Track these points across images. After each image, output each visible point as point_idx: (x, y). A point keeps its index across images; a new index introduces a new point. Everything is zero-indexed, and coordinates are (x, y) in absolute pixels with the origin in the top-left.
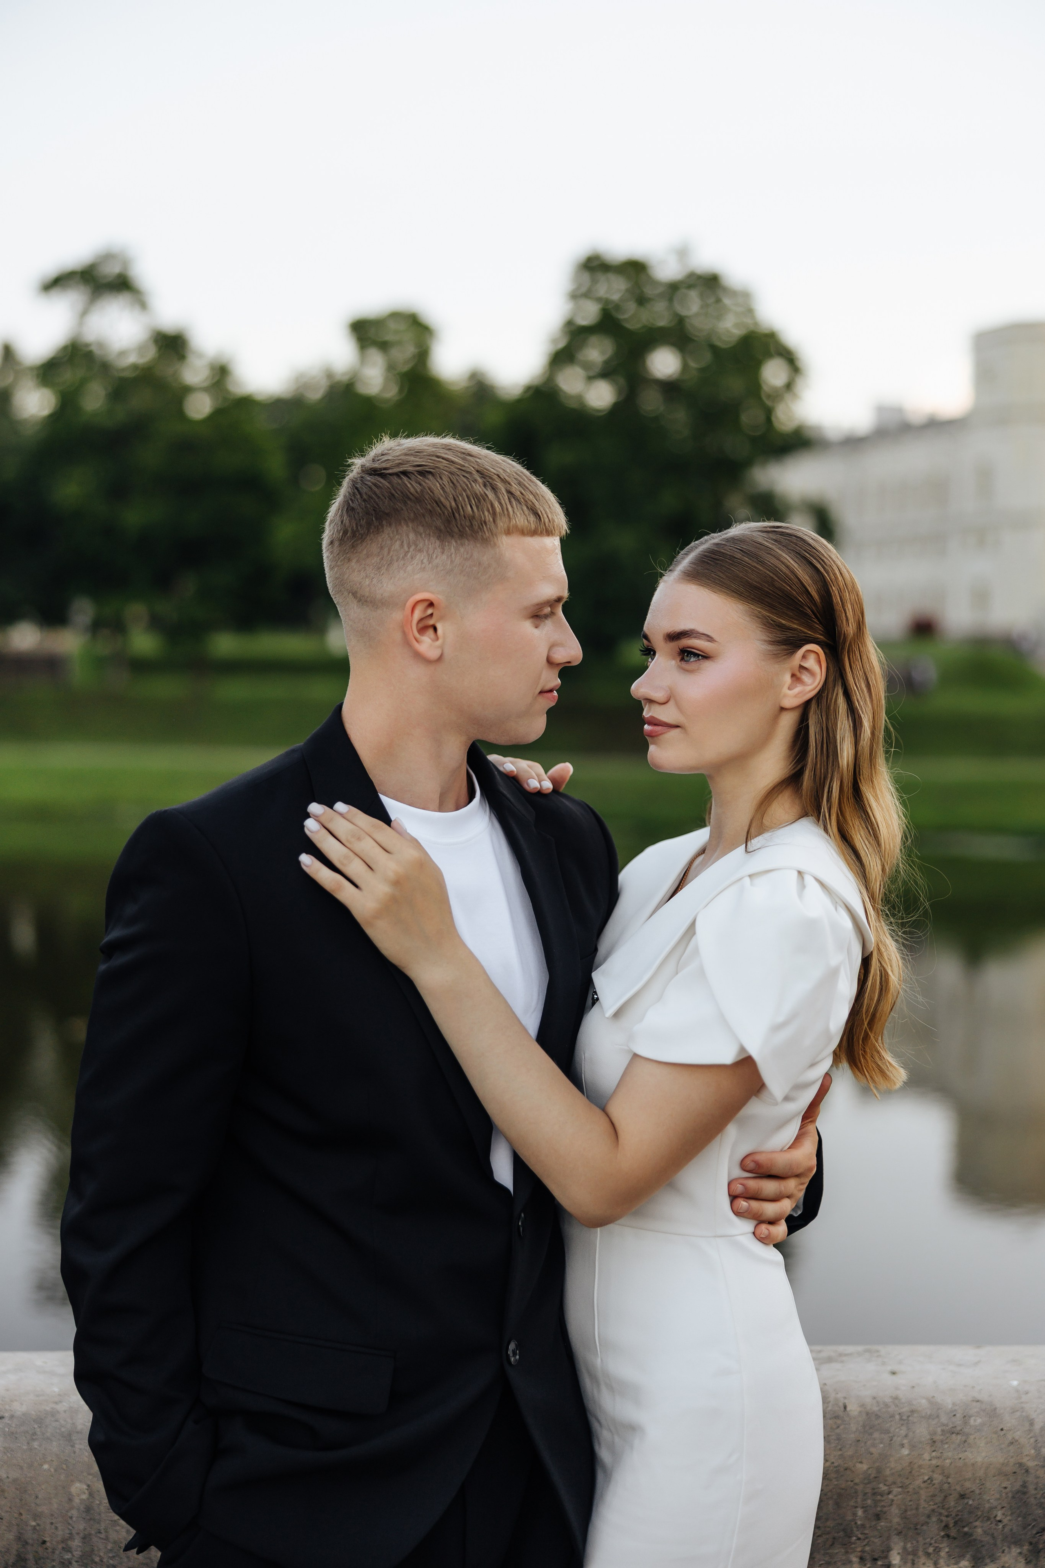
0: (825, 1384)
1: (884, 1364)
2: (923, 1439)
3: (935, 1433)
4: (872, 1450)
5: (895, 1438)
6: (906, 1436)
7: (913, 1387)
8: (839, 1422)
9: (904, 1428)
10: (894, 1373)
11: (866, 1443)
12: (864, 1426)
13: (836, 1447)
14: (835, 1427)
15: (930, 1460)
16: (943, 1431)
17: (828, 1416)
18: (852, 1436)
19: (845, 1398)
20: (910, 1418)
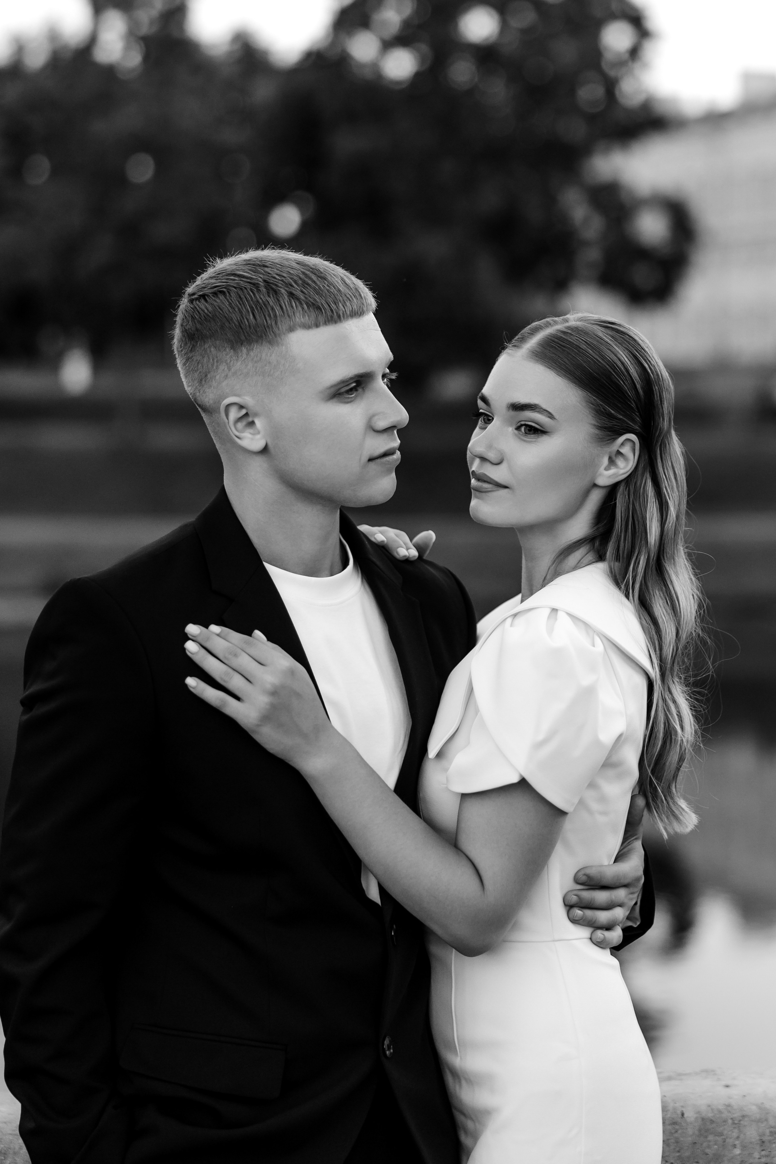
0: (665, 1096)
1: (719, 1079)
2: (753, 1140)
3: (764, 1134)
4: (708, 1151)
5: (728, 1140)
6: (738, 1137)
7: (744, 1096)
8: (677, 1127)
9: (736, 1131)
10: (727, 1086)
11: (702, 1144)
12: (700, 1130)
13: (674, 1149)
14: (673, 1131)
15: (759, 1158)
16: (771, 1132)
17: (667, 1122)
18: (690, 1139)
19: (682, 1107)
20: (742, 1122)
